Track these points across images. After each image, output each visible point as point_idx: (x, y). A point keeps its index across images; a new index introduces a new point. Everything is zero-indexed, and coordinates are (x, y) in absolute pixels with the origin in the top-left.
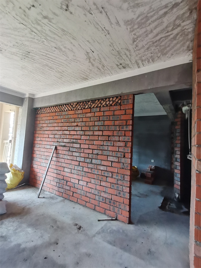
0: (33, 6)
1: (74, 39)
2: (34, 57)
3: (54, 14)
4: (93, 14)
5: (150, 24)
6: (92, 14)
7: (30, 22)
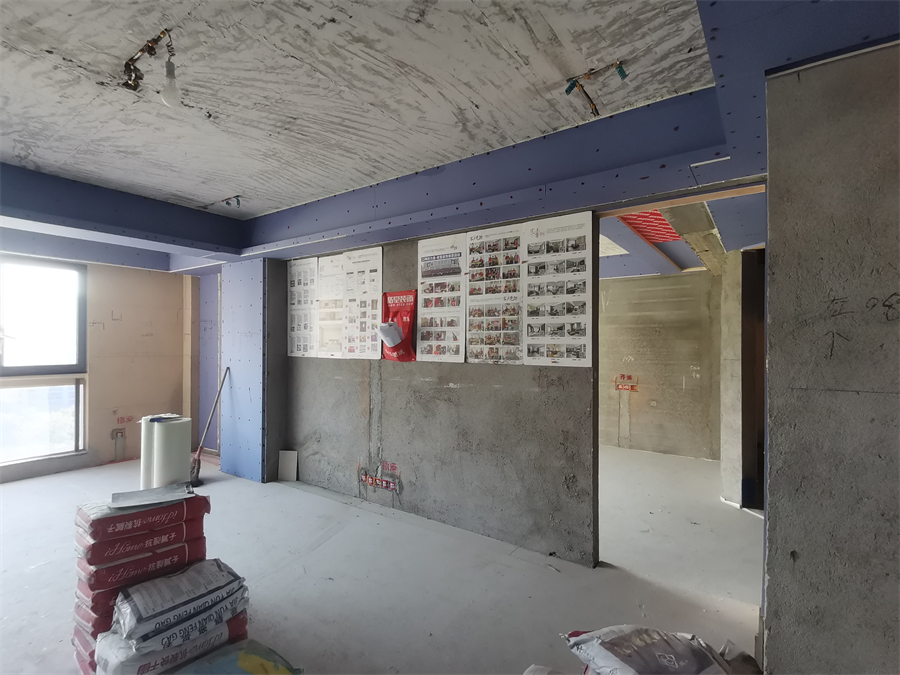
0: (333, 21)
1: (428, 81)
2: (305, 129)
3: (386, 31)
4: (489, 24)
5: (644, 36)
6: (486, 25)
7: (316, 51)
